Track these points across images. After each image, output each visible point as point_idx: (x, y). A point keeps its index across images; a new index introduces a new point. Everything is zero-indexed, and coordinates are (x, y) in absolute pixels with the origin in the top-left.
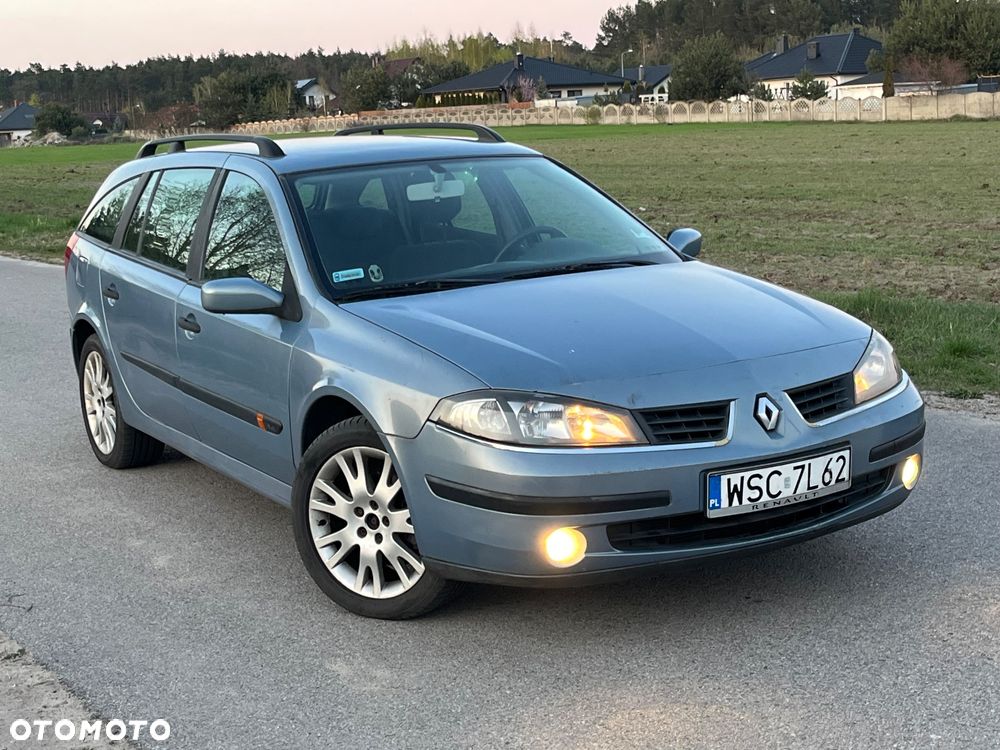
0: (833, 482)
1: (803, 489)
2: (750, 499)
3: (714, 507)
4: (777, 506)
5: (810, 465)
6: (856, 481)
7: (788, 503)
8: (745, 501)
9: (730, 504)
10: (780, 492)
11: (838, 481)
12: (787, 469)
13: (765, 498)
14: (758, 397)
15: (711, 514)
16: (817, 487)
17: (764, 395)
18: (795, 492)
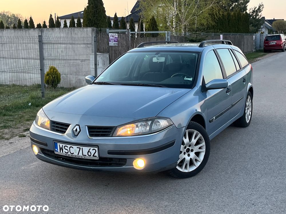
0: (92, 156)
1: (81, 154)
2: (65, 152)
3: (56, 151)
4: (72, 157)
5: (82, 148)
6: (101, 158)
7: (76, 157)
8: (64, 152)
9: (60, 151)
10: (73, 153)
11: (93, 156)
12: (75, 147)
13: (69, 153)
14: (77, 125)
15: (56, 153)
16: (86, 155)
17: (79, 125)
18: (78, 154)
